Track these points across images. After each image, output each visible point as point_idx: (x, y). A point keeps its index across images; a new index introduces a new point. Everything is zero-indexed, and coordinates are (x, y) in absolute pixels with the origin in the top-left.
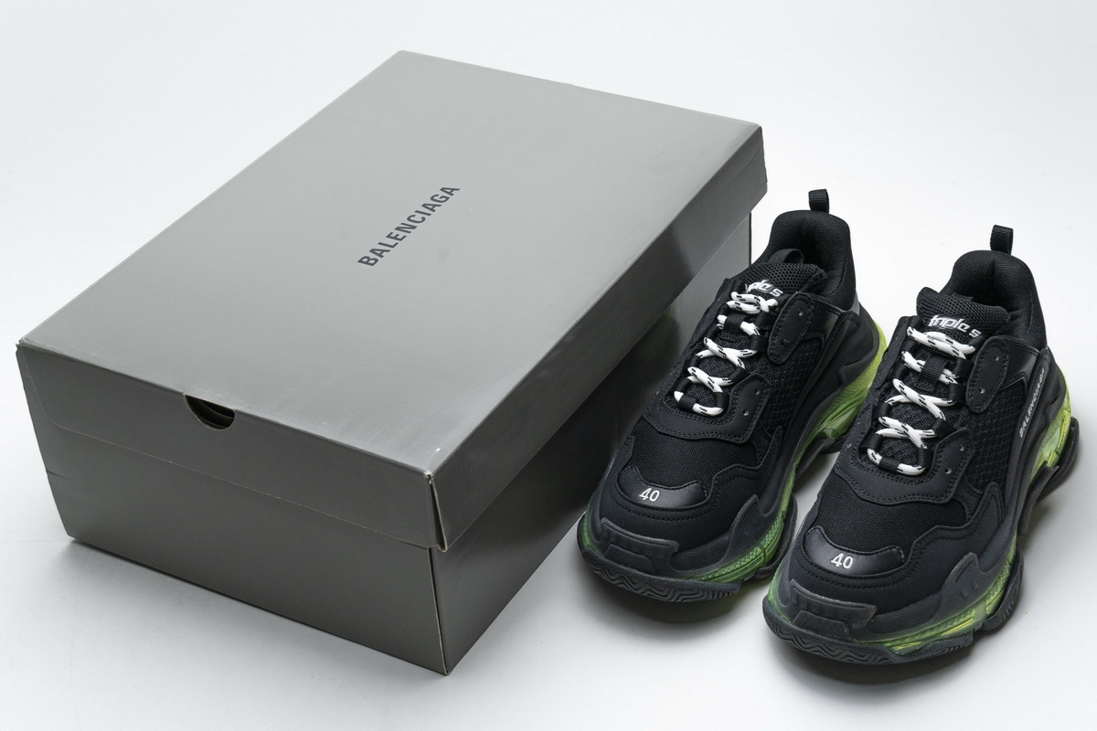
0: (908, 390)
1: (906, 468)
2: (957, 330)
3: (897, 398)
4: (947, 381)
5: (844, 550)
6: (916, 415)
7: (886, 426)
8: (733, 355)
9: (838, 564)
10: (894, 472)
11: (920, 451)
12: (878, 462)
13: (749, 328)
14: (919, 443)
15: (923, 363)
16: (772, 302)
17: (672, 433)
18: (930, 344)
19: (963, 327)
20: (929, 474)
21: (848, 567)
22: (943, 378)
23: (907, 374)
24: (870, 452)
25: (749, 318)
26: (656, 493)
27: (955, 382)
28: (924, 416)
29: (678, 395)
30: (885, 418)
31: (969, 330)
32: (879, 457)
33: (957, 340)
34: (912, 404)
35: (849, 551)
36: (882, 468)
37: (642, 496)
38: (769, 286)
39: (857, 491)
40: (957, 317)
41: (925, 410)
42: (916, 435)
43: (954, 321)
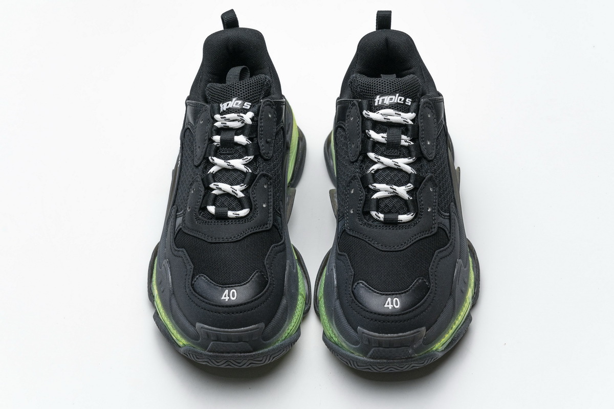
0: (383, 159)
1: (404, 218)
2: (397, 103)
3: (375, 167)
4: (406, 144)
5: (390, 294)
6: (394, 176)
7: (378, 191)
8: (238, 163)
9: (390, 306)
10: (396, 223)
11: (409, 202)
12: (382, 219)
13: (241, 139)
14: (406, 196)
15: (385, 135)
16: (250, 115)
17: (221, 241)
18: (385, 120)
19: (400, 100)
20: (419, 216)
21: (398, 307)
22: (403, 143)
23: (376, 146)
24: (373, 213)
25: (238, 131)
26: (233, 293)
27: (412, 143)
28: (400, 175)
29: (212, 209)
30: (375, 185)
31: (405, 101)
32: (381, 216)
33: (403, 112)
34: (388, 168)
35: (393, 294)
36: (386, 222)
37: (223, 298)
38: (240, 102)
39: (376, 245)
40: (394, 93)
41: (400, 170)
42: (402, 191)
43: (394, 97)
